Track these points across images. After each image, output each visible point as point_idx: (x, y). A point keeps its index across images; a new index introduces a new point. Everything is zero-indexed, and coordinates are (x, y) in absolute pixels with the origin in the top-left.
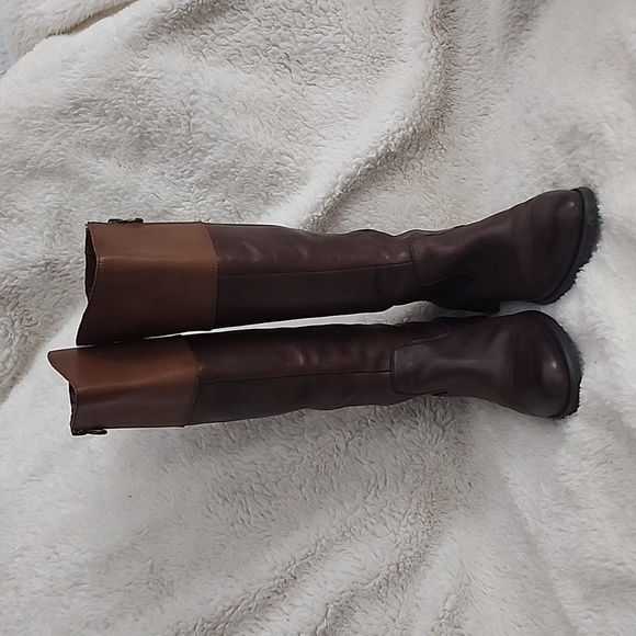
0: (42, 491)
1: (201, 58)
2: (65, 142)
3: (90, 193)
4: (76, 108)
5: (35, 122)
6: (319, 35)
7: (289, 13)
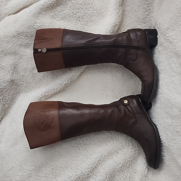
0: (16, 150)
1: (54, 19)
2: (15, 45)
3: (23, 59)
4: (18, 35)
5: (6, 39)
6: (88, 11)
7: (79, 5)
